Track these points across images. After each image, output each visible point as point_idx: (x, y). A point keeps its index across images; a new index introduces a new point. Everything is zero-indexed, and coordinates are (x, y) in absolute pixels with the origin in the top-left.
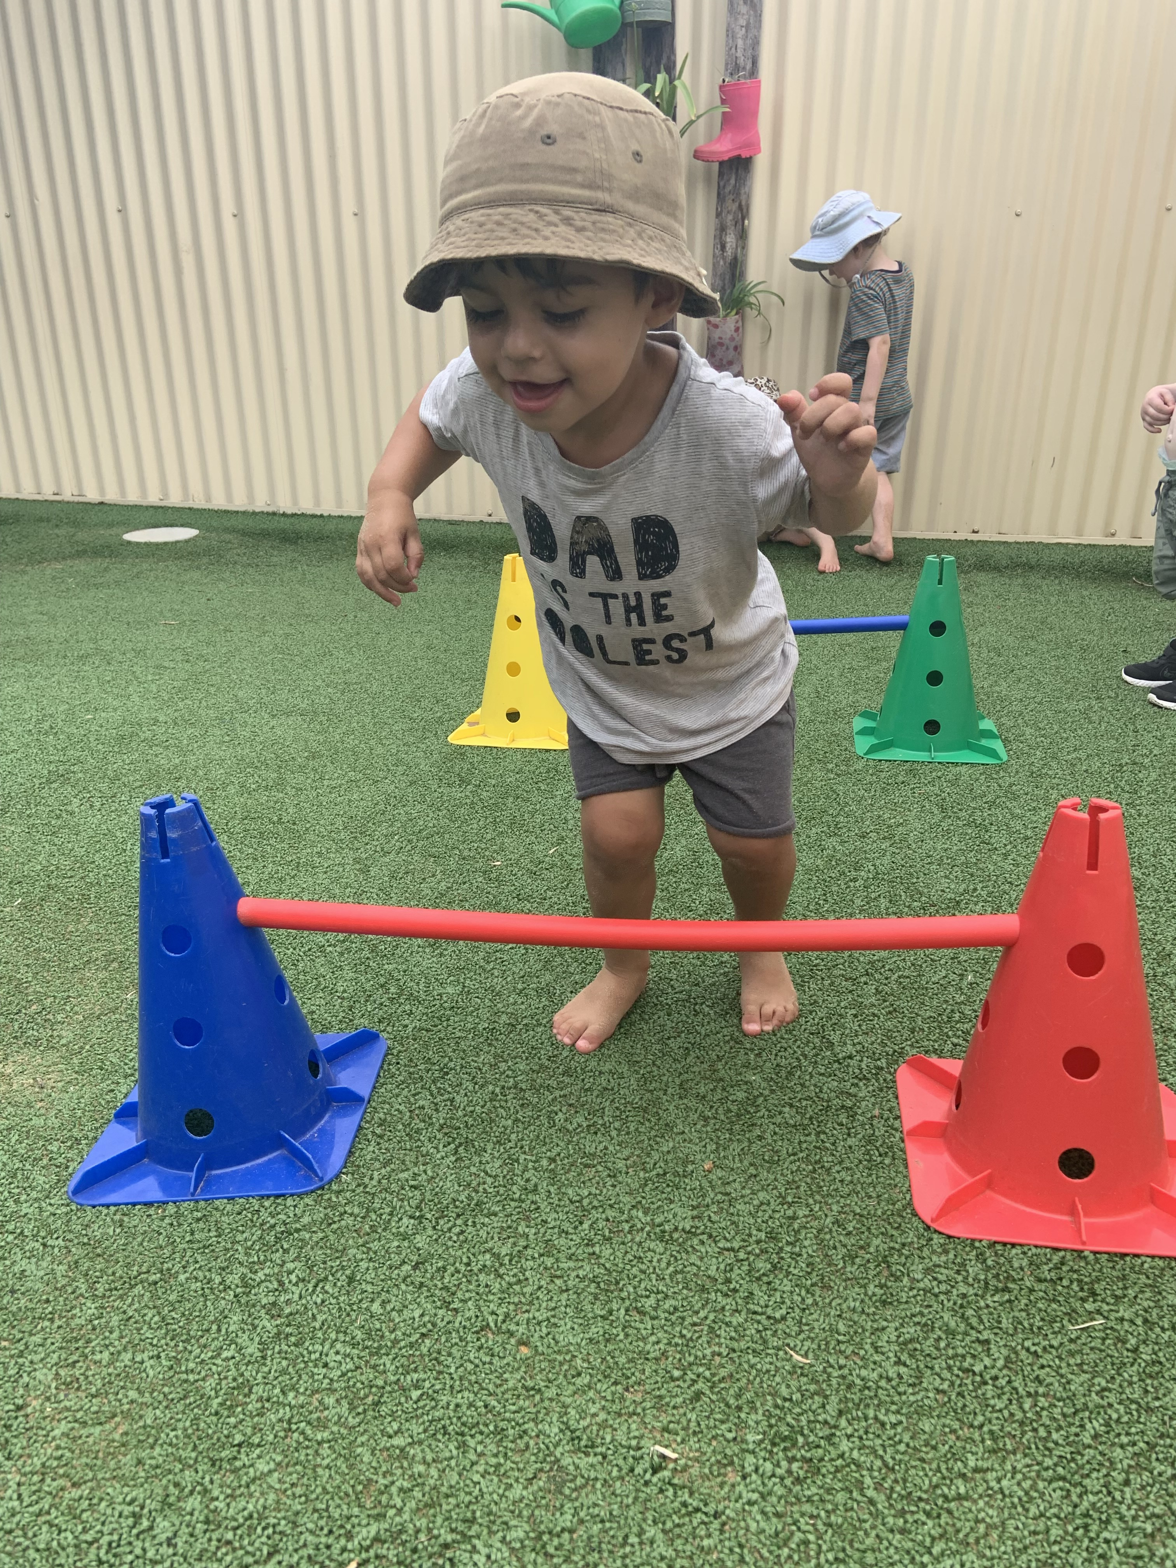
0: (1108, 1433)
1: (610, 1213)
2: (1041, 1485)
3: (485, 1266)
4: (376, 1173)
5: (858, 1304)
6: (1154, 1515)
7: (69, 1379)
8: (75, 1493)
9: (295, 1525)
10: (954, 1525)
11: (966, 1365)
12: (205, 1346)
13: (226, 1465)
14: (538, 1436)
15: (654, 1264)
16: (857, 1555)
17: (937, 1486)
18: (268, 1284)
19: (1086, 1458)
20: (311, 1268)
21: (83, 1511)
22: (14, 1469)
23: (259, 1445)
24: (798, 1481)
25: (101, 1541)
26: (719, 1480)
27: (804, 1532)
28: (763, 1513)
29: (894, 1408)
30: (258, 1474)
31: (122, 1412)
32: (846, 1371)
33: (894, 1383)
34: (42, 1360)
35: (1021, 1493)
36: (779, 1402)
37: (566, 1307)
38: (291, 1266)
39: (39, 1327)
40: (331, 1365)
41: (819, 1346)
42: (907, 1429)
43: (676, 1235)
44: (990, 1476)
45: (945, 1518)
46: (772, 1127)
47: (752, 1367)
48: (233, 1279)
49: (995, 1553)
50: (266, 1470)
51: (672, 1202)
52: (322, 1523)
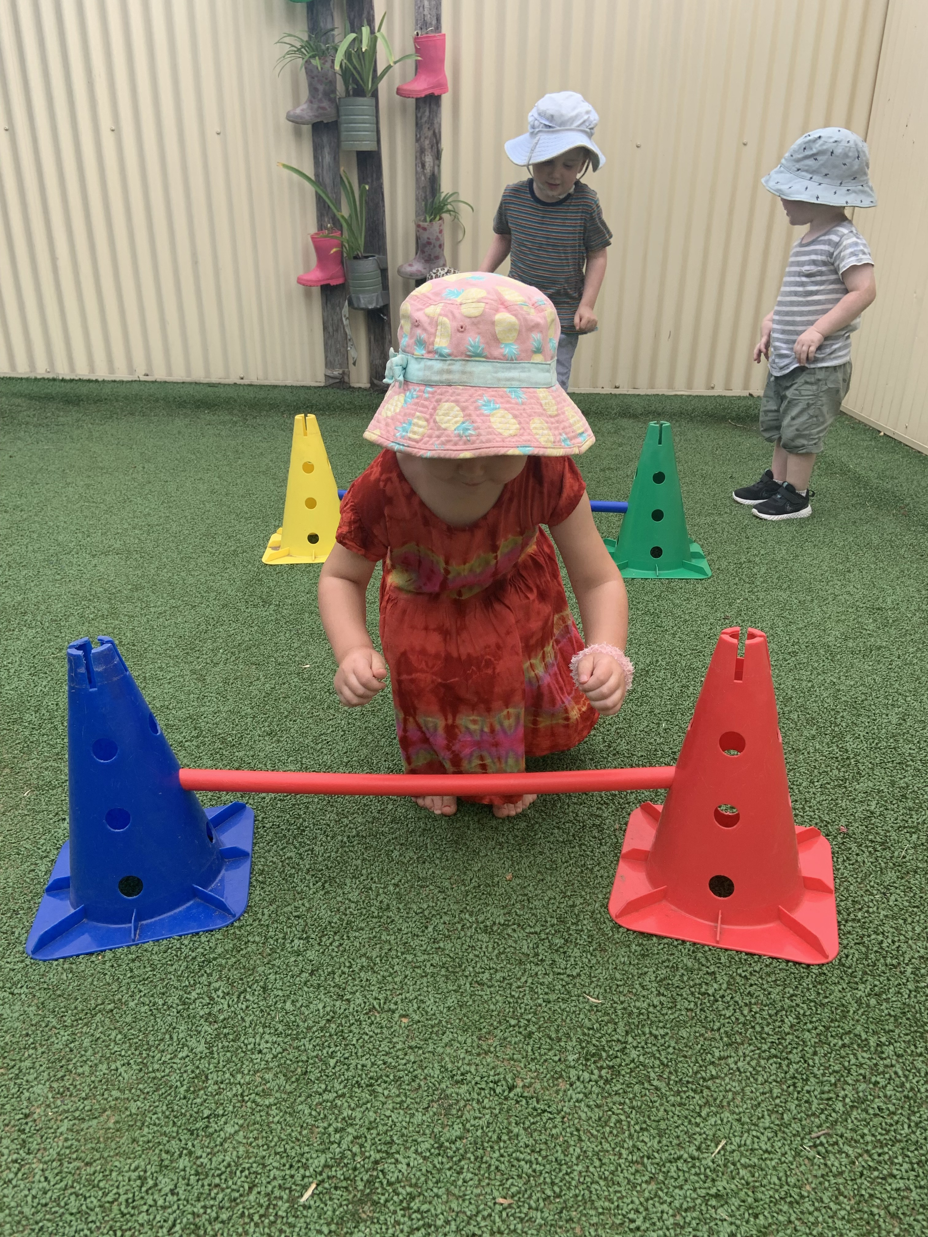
0: (799, 1023)
1: (446, 918)
2: (763, 1062)
3: (363, 967)
4: (266, 911)
5: (626, 958)
6: (834, 1071)
7: (61, 1090)
8: (90, 1170)
9: (264, 1166)
10: (712, 1096)
11: (703, 990)
12: (163, 1051)
13: (201, 1133)
14: (425, 1078)
15: (484, 949)
16: (654, 1124)
17: (697, 1073)
18: (201, 1000)
19: (788, 1041)
20: (232, 985)
21: (100, 1181)
22: (35, 1160)
23: (223, 1115)
24: (607, 1082)
25: (120, 1200)
26: (555, 1088)
27: (617, 1115)
28: (589, 1106)
29: (661, 1025)
30: (227, 1135)
31: (110, 1107)
32: (626, 1005)
33: (658, 1008)
34: (36, 1078)
35: (751, 1069)
36: (586, 1031)
37: (427, 987)
38: (217, 985)
39: (26, 1055)
40: (265, 1051)
41: (605, 990)
42: (672, 1037)
43: (495, 928)
44: (730, 1061)
45: (706, 1092)
46: (548, 844)
47: (563, 1010)
48: (173, 1000)
49: (741, 1110)
50: (233, 1132)
51: (488, 905)
52: (284, 1161)
